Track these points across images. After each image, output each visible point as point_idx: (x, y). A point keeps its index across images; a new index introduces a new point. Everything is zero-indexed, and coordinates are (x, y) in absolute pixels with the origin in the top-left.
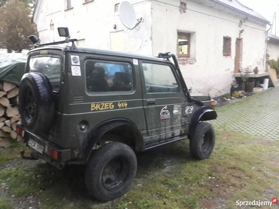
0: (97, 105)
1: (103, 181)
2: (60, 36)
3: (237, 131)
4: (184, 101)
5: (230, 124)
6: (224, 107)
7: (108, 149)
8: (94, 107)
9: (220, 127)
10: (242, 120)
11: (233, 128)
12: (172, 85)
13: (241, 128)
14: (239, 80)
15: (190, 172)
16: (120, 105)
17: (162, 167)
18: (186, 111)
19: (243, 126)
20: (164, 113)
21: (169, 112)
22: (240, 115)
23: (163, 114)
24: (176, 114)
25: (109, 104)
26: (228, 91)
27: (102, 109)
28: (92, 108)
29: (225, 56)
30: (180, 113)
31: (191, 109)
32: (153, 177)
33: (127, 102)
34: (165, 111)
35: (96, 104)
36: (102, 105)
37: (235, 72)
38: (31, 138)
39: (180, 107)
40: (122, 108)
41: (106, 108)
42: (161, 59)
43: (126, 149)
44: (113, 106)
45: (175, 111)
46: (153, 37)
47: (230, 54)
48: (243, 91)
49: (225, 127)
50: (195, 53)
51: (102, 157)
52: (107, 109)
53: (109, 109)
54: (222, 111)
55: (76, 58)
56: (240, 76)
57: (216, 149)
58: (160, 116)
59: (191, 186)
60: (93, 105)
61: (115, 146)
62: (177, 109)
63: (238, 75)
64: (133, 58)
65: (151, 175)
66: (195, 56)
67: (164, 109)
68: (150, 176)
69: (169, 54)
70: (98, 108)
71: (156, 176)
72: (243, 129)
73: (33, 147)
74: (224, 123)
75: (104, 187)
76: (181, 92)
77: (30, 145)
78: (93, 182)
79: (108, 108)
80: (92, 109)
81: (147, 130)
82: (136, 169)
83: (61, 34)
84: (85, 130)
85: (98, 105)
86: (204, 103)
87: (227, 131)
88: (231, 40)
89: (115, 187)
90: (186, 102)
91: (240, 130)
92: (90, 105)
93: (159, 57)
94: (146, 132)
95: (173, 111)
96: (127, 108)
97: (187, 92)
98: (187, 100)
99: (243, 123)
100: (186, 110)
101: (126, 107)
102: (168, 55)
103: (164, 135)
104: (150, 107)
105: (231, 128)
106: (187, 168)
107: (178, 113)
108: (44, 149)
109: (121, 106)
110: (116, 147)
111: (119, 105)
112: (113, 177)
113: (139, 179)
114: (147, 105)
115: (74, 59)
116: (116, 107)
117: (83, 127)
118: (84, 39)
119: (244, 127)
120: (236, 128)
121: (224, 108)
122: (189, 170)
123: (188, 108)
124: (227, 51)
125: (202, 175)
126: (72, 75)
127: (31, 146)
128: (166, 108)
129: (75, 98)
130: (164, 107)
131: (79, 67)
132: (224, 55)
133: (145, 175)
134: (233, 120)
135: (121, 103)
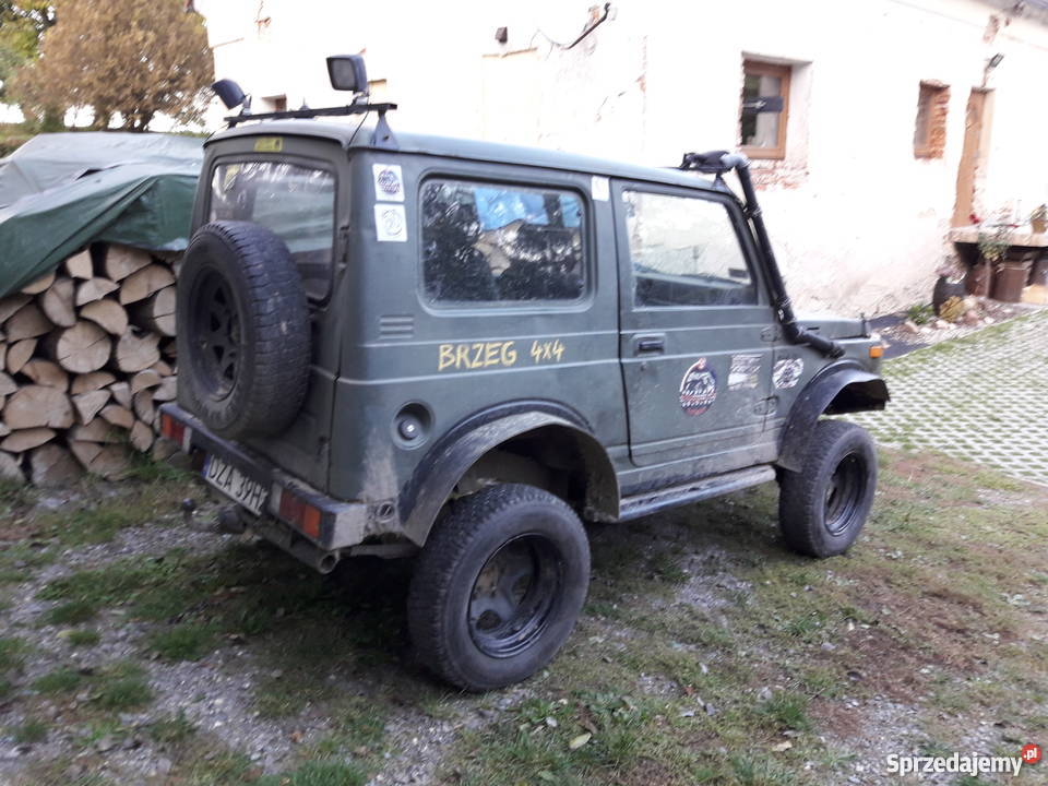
0: (459, 350)
1: (472, 622)
2: (336, 86)
3: (955, 453)
4: (772, 338)
5: (928, 425)
6: (906, 359)
7: (493, 510)
8: (450, 356)
9: (889, 437)
10: (974, 411)
11: (939, 442)
12: (726, 276)
13: (969, 441)
14: (969, 254)
15: (777, 602)
16: (540, 351)
17: (676, 579)
18: (776, 378)
19: (978, 434)
20: (694, 382)
21: (713, 382)
22: (968, 390)
23: (691, 388)
24: (738, 387)
25: (500, 348)
26: (923, 297)
27: (476, 364)
28: (441, 361)
29: (920, 160)
30: (753, 386)
31: (796, 369)
32: (644, 614)
33: (562, 340)
34: (696, 376)
35: (456, 346)
36: (478, 349)
37: (955, 221)
38: (217, 457)
39: (754, 364)
40: (543, 361)
41: (488, 363)
42: (693, 178)
43: (554, 512)
44: (513, 354)
45: (735, 379)
46: (647, 80)
47: (942, 152)
48: (982, 299)
49: (910, 438)
50: (807, 143)
51: (472, 536)
52: (491, 367)
53: (500, 365)
54: (900, 376)
55: (391, 173)
56: (972, 239)
57: (876, 522)
58: (681, 394)
59: (780, 653)
60: (445, 349)
61: (518, 499)
62: (742, 368)
63: (969, 233)
64: (591, 174)
65: (634, 606)
66: (806, 157)
67: (696, 370)
68: (632, 610)
69: (724, 157)
70: (462, 361)
71: (655, 612)
72: (977, 447)
73: (226, 490)
74: (903, 421)
75: (476, 643)
76: (763, 306)
77: (213, 481)
78: (439, 625)
79: (495, 361)
80: (441, 366)
81: (629, 443)
82: (587, 584)
83: (339, 82)
84: (416, 439)
85: (463, 350)
86: (843, 348)
87: (914, 451)
88: (948, 96)
89: (511, 646)
90: (778, 342)
91: (965, 451)
92: (436, 349)
93: (685, 166)
94: (627, 453)
95: (727, 379)
96: (562, 361)
97: (784, 305)
98: (780, 336)
99: (979, 424)
100: (775, 374)
101: (559, 357)
102: (721, 163)
103: (690, 466)
104: (644, 359)
105: (933, 442)
106: (766, 586)
107: (746, 385)
108: (268, 500)
109: (542, 354)
110: (522, 505)
111: (536, 352)
112: (503, 608)
113: (593, 619)
114: (635, 354)
115: (384, 179)
116: (525, 357)
117: (411, 428)
118: (384, 81)
119: (982, 438)
120: (951, 442)
121: (906, 363)
122: (776, 597)
123: (783, 368)
124: (928, 140)
125: (821, 616)
126: (375, 238)
127: (216, 485)
128: (701, 367)
129: (385, 325)
130: (696, 359)
131: (401, 210)
132: (917, 156)
133: (612, 606)
134: (940, 411)
135: (542, 342)
